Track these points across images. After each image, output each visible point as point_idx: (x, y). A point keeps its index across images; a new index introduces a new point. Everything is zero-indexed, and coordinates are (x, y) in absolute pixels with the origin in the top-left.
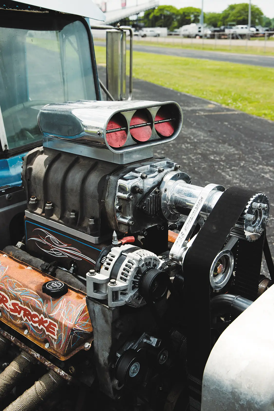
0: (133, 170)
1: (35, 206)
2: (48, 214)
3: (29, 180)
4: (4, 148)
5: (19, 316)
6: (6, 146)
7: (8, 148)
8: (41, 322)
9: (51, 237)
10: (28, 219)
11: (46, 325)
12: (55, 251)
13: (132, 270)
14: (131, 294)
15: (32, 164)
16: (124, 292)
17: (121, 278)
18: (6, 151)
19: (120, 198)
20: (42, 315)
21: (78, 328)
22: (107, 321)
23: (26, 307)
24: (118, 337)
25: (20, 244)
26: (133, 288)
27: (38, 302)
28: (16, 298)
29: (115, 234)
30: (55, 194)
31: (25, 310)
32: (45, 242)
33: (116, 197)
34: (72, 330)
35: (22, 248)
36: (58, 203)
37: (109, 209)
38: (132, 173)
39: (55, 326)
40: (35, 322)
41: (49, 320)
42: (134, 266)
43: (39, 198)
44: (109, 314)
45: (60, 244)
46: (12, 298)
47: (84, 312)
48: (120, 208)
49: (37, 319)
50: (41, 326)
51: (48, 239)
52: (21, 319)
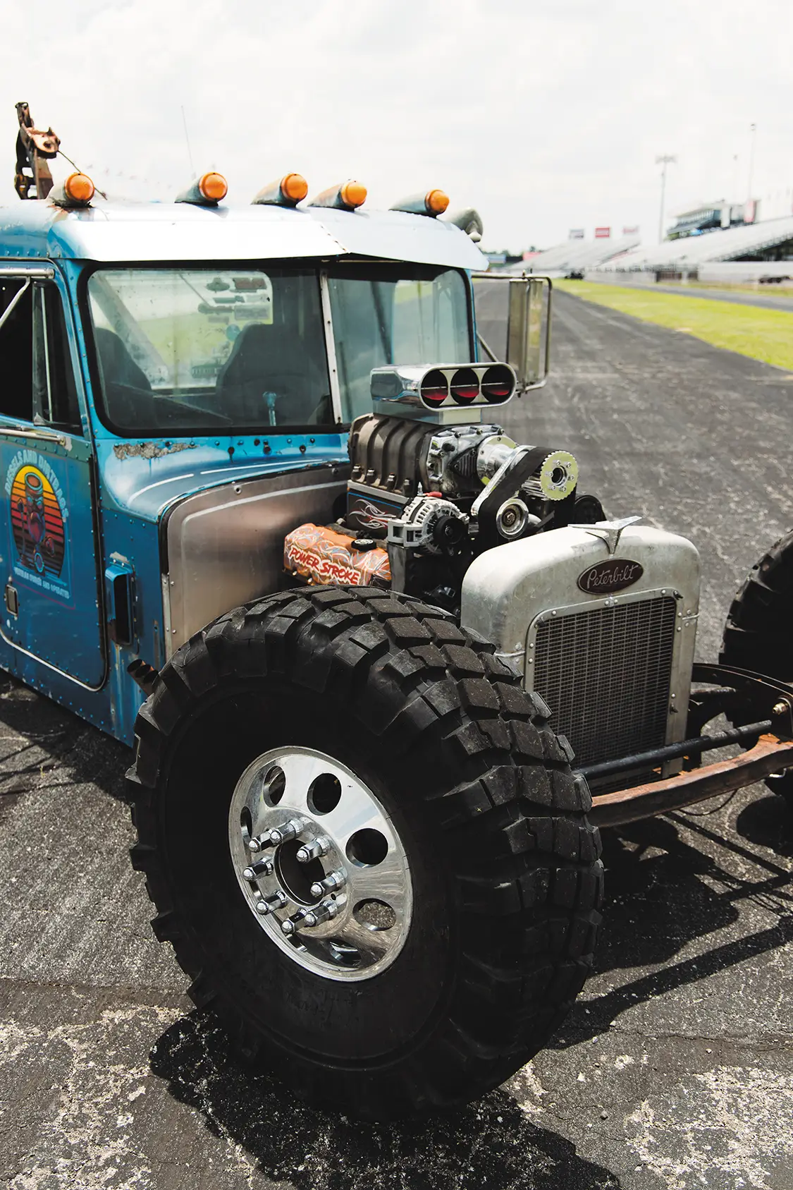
0: (449, 429)
1: (358, 475)
2: (369, 481)
3: (354, 447)
4: (337, 421)
5: (328, 575)
6: (339, 418)
7: (341, 422)
8: (347, 575)
9: (371, 506)
10: (352, 490)
11: (351, 577)
12: (374, 522)
13: (427, 514)
14: (425, 536)
15: (359, 431)
16: (418, 533)
17: (418, 521)
18: (339, 424)
19: (433, 456)
20: (348, 568)
21: (378, 574)
22: (402, 563)
23: (335, 564)
24: (411, 578)
25: (340, 520)
26: (428, 532)
27: (345, 556)
28: (328, 557)
29: (420, 486)
30: (378, 460)
31: (334, 567)
32: (365, 514)
33: (429, 456)
34: (372, 576)
35: (342, 524)
36: (380, 470)
37: (422, 466)
38: (447, 432)
39: (358, 575)
40: (341, 577)
41: (353, 571)
42: (430, 511)
43: (363, 467)
44: (404, 553)
45: (379, 513)
46: (323, 558)
47: (385, 562)
48: (432, 466)
49: (343, 574)
50: (347, 579)
51: (368, 511)
52: (330, 577)
